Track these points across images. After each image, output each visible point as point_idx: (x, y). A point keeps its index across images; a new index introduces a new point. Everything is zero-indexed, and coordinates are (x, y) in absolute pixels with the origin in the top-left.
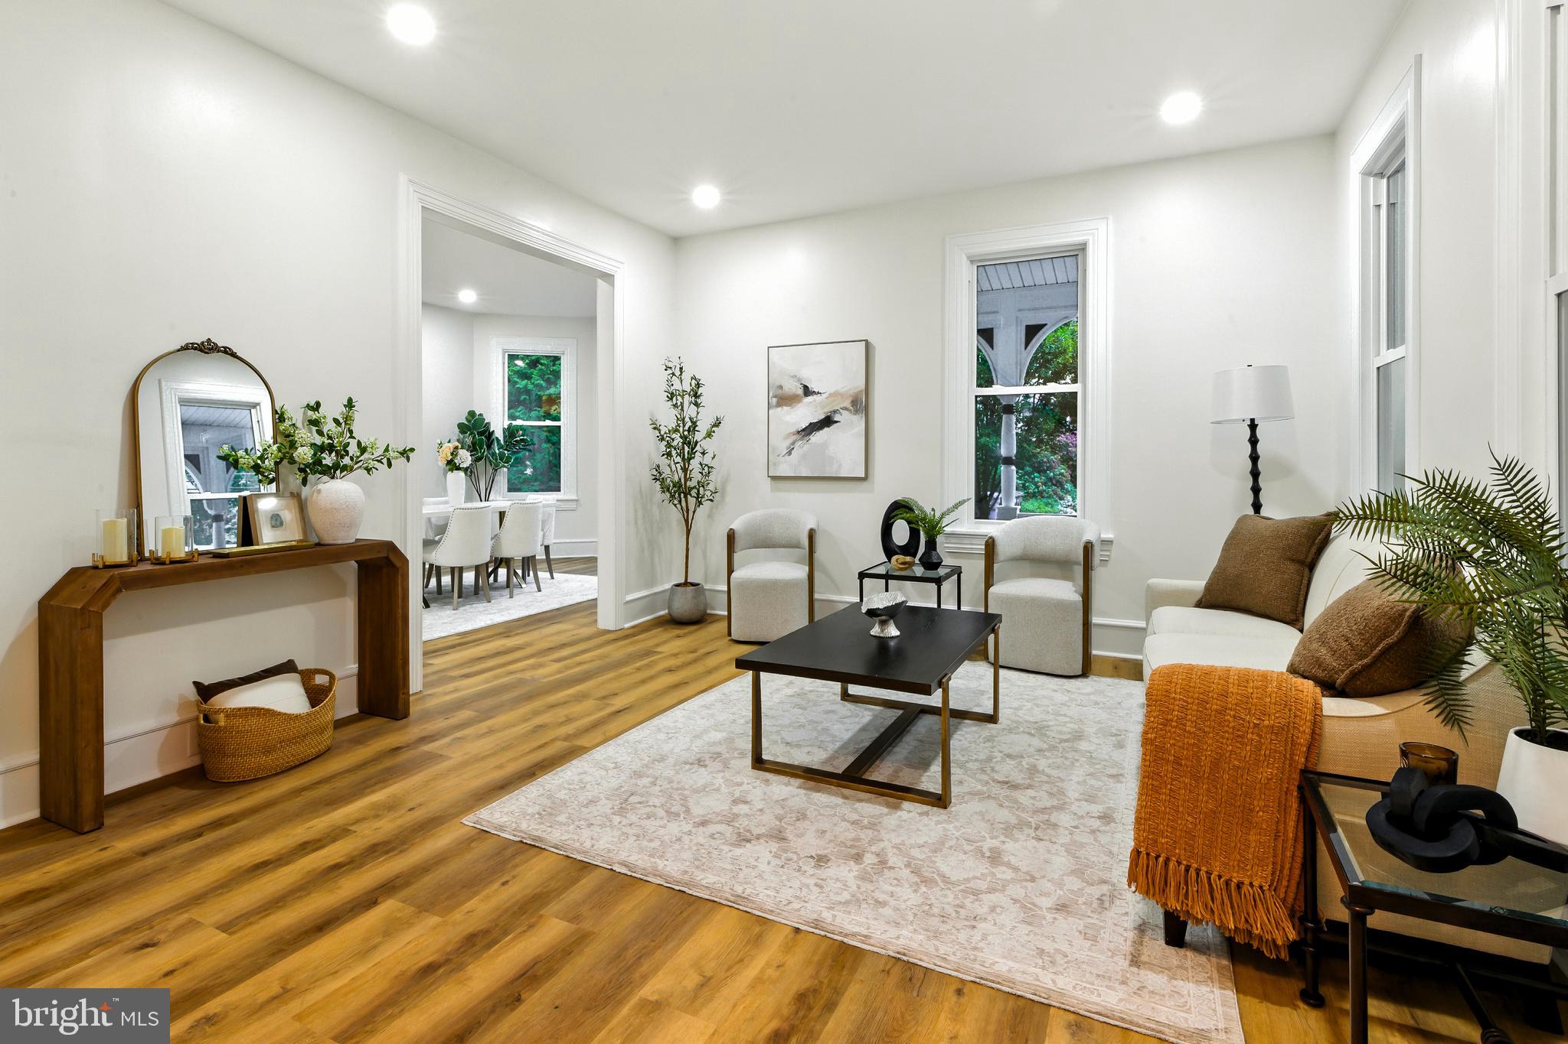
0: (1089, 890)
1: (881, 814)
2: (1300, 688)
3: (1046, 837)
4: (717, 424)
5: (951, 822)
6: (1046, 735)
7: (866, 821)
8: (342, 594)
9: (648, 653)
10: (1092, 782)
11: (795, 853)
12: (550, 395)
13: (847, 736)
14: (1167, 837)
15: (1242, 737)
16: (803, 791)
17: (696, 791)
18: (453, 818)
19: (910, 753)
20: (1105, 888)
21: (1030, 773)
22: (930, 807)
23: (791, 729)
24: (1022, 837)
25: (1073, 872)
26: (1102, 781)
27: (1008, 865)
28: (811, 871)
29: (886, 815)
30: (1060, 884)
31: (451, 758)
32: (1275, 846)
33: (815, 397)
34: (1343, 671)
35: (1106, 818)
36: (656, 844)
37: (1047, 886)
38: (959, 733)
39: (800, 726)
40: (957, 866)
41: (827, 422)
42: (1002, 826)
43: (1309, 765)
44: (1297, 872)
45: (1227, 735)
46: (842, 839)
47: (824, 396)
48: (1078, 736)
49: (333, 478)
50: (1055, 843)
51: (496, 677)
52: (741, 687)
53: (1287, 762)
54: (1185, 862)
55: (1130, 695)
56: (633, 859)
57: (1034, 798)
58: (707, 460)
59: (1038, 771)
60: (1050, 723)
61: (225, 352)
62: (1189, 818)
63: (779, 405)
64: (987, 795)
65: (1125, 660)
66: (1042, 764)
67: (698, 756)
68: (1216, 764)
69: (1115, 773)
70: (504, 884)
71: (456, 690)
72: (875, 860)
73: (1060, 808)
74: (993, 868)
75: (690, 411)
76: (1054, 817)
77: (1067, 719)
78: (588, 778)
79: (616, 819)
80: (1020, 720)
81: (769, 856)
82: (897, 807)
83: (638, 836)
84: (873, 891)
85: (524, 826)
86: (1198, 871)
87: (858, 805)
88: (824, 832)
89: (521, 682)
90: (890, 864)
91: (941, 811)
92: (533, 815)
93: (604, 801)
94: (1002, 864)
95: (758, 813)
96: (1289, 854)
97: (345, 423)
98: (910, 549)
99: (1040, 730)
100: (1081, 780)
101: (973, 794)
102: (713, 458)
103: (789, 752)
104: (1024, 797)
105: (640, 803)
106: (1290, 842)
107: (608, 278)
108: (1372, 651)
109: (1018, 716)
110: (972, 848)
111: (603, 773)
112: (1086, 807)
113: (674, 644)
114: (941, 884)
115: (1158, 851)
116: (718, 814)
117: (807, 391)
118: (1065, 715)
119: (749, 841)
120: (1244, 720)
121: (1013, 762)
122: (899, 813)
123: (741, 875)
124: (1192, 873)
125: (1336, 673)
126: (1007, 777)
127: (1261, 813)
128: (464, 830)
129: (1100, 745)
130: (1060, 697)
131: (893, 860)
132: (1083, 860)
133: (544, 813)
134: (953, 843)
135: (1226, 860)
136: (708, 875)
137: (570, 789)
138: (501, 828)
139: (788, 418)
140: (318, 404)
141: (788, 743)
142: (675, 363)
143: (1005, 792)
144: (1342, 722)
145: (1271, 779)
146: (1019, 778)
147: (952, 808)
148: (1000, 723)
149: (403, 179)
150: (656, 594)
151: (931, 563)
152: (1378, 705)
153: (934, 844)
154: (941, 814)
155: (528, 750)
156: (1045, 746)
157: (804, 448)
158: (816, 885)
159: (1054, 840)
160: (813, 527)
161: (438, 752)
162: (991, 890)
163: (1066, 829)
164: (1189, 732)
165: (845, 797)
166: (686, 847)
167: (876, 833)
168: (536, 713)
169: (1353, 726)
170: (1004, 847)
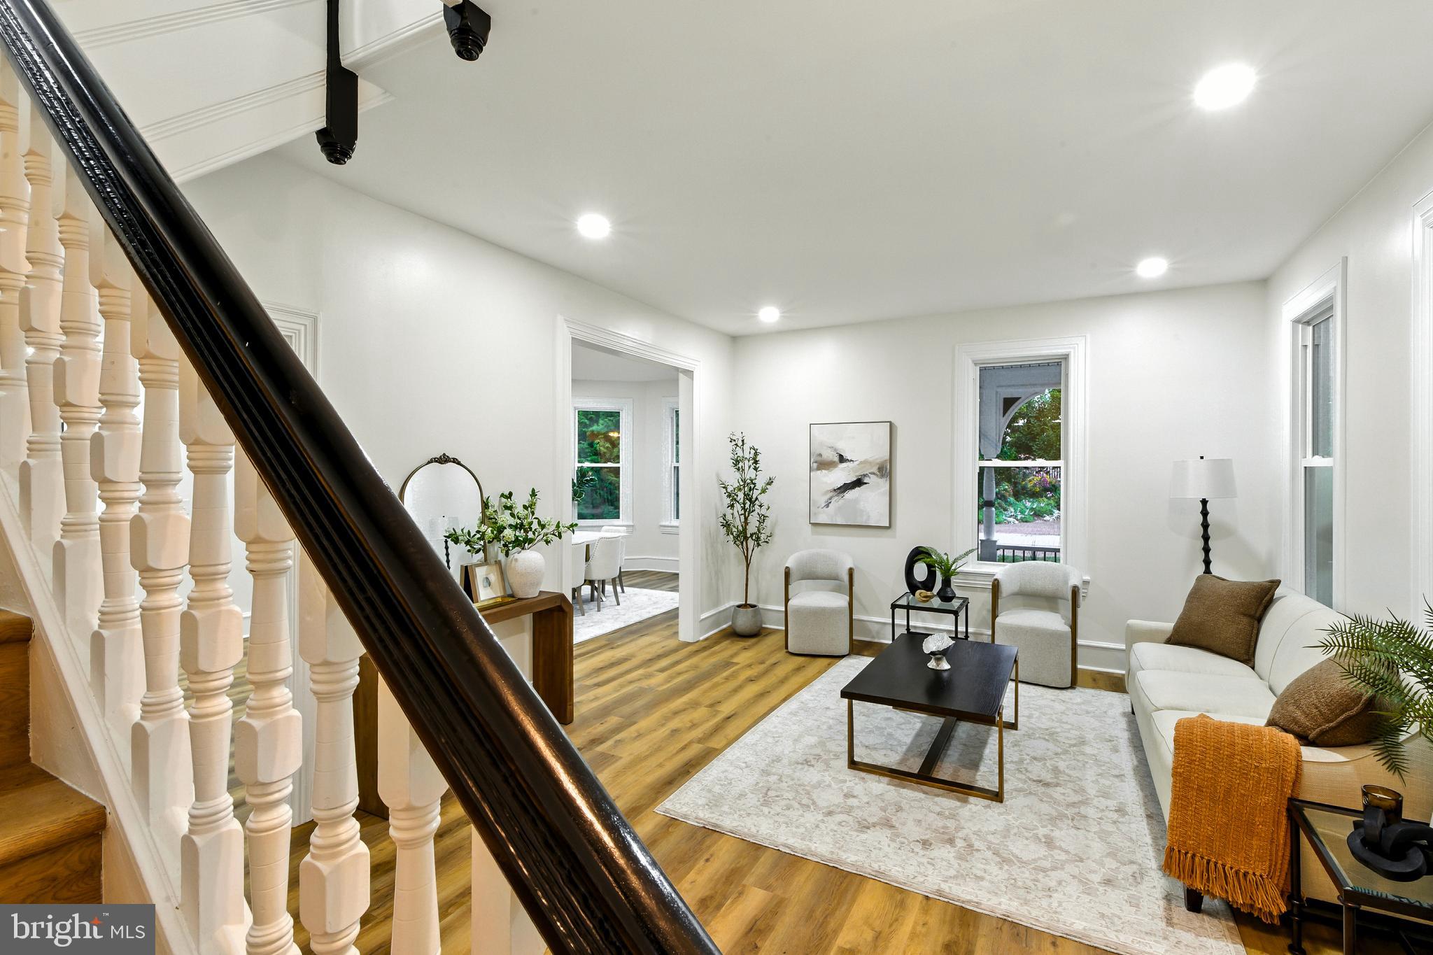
0: (1123, 868)
1: (956, 807)
2: (1285, 741)
3: (1082, 827)
4: (770, 483)
5: (1009, 814)
6: (1057, 740)
7: (947, 813)
8: (522, 631)
9: (727, 664)
10: (1102, 781)
11: (905, 838)
12: (593, 431)
13: (908, 740)
14: (1193, 840)
15: (1247, 774)
16: (893, 788)
17: (814, 787)
18: (646, 808)
19: (961, 755)
20: (1135, 867)
21: (1055, 774)
22: (990, 801)
23: (864, 734)
24: (1065, 827)
25: (1109, 854)
26: (1110, 781)
27: (1061, 848)
28: (922, 852)
29: (960, 807)
30: (1102, 865)
31: (621, 758)
32: (1271, 848)
33: (848, 463)
34: (1314, 729)
35: (1120, 810)
36: (802, 830)
37: (1094, 866)
38: (991, 738)
39: (870, 731)
40: (1023, 848)
41: (858, 483)
42: (1047, 817)
43: (1294, 794)
44: (1286, 866)
45: (1235, 773)
46: (934, 827)
47: (856, 463)
48: (1082, 742)
49: (523, 549)
50: (1089, 831)
51: (622, 686)
52: (812, 696)
53: (1279, 792)
54: (1206, 858)
55: (1111, 705)
56: (791, 841)
57: (1064, 794)
58: (763, 511)
59: (1060, 772)
60: (1058, 730)
61: (454, 462)
62: (1209, 828)
63: (818, 469)
64: (1028, 792)
65: (1100, 673)
66: (1062, 765)
67: (805, 757)
68: (1228, 792)
69: (1118, 774)
70: (707, 860)
71: (596, 698)
72: (964, 844)
73: (1084, 802)
74: (1051, 851)
75: (750, 474)
76: (1083, 810)
77: (1069, 727)
78: (731, 776)
79: (766, 810)
80: (1034, 727)
81: (887, 841)
82: (965, 801)
83: (787, 823)
84: (971, 868)
85: (701, 815)
86: (1216, 864)
87: (937, 799)
88: (920, 821)
89: (641, 692)
90: (976, 847)
91: (999, 804)
92: (704, 806)
93: (750, 795)
94: (1055, 848)
95: (867, 805)
96: (1280, 854)
97: (530, 507)
98: (928, 584)
99: (1051, 735)
100: (1094, 779)
101: (1019, 790)
102: (767, 510)
103: (870, 754)
104: (1057, 793)
105: (777, 796)
106: (1281, 846)
107: (689, 373)
108: (1336, 719)
109: (1031, 723)
110: (1031, 835)
111: (739, 771)
112: (1104, 802)
113: (745, 655)
114: (1017, 863)
115: (1187, 849)
116: (838, 806)
117: (842, 459)
118: (1067, 723)
119: (868, 828)
120: (1247, 763)
121: (1040, 764)
122: (969, 806)
123: (873, 855)
124: (1212, 864)
125: (1309, 730)
126: (1039, 777)
127: (1261, 826)
128: (658, 819)
129: (1099, 749)
130: (1059, 707)
131: (977, 844)
132: (1113, 845)
133: (711, 804)
134: (1015, 830)
135: (1236, 857)
136: (849, 855)
137: (721, 785)
138: (685, 816)
139: (825, 479)
140: (511, 494)
141: (867, 747)
142: (738, 436)
143: (1041, 789)
144: (1316, 765)
145: (1268, 804)
146: (1048, 777)
147: (1004, 803)
148: (1020, 730)
149: (560, 319)
150: (720, 612)
151: (946, 596)
152: (1338, 753)
153: (1002, 831)
154: (999, 807)
155: (675, 751)
156: (1059, 750)
157: (839, 502)
158: (928, 863)
159: (1088, 829)
160: (852, 566)
161: (610, 753)
162: (1054, 869)
163: (1094, 819)
164: (1208, 769)
165: (925, 793)
166: (825, 832)
167: (958, 823)
168: (667, 719)
169: (1324, 769)
170: (1053, 834)
